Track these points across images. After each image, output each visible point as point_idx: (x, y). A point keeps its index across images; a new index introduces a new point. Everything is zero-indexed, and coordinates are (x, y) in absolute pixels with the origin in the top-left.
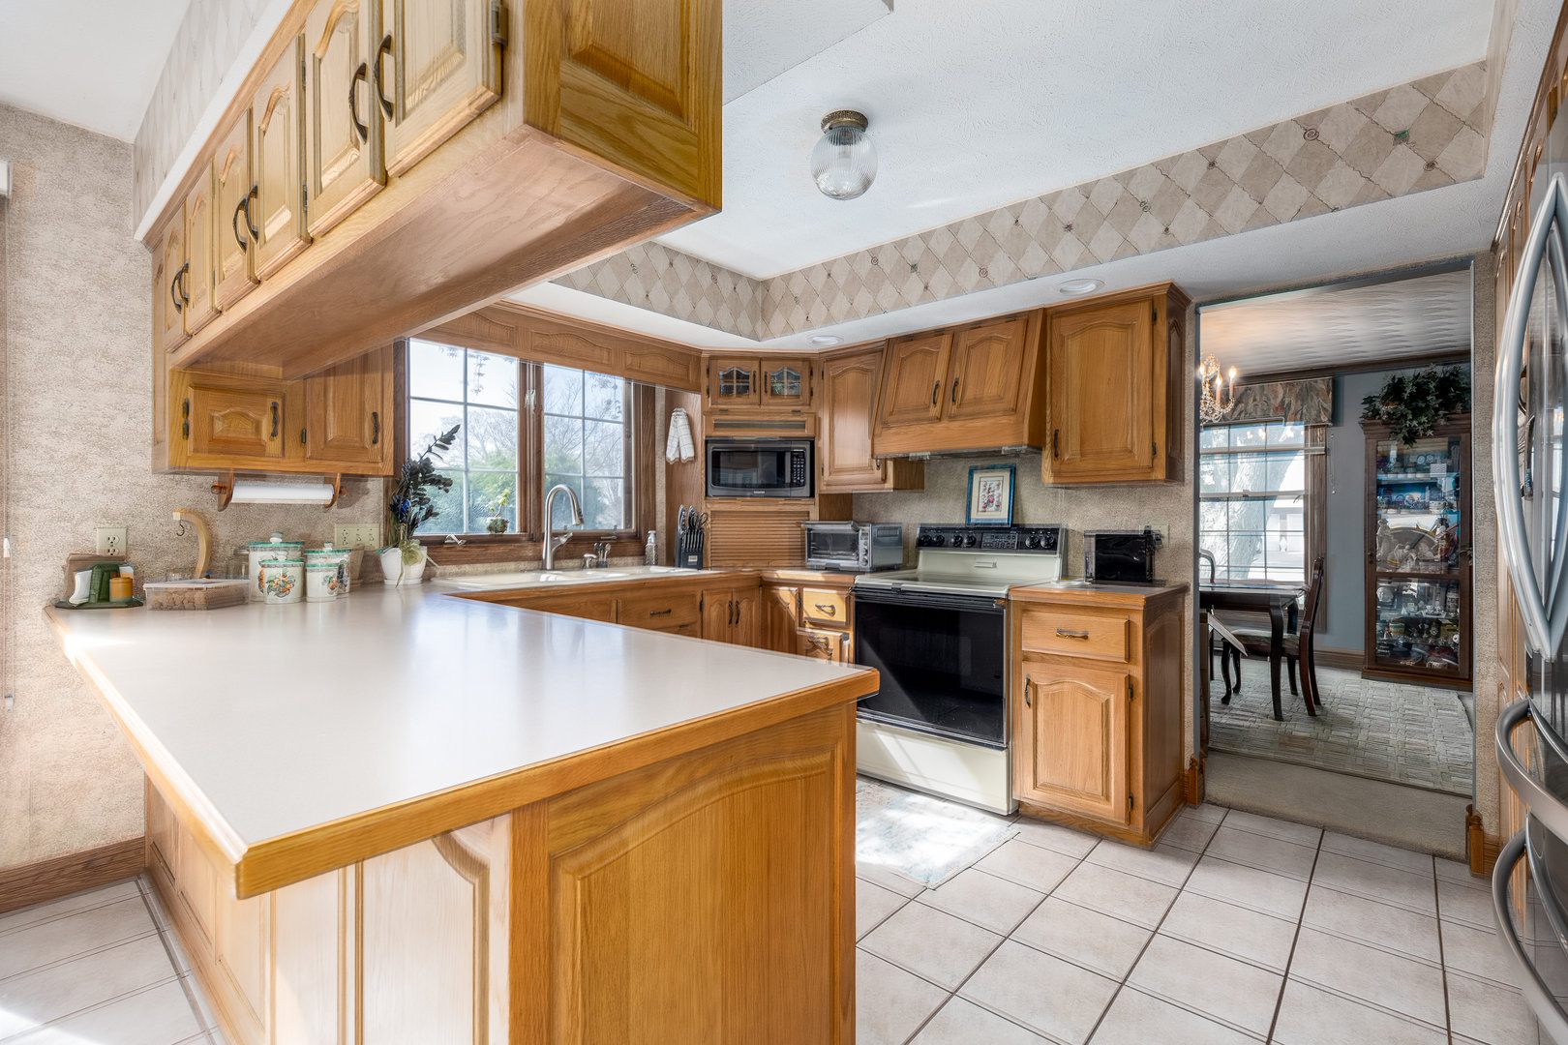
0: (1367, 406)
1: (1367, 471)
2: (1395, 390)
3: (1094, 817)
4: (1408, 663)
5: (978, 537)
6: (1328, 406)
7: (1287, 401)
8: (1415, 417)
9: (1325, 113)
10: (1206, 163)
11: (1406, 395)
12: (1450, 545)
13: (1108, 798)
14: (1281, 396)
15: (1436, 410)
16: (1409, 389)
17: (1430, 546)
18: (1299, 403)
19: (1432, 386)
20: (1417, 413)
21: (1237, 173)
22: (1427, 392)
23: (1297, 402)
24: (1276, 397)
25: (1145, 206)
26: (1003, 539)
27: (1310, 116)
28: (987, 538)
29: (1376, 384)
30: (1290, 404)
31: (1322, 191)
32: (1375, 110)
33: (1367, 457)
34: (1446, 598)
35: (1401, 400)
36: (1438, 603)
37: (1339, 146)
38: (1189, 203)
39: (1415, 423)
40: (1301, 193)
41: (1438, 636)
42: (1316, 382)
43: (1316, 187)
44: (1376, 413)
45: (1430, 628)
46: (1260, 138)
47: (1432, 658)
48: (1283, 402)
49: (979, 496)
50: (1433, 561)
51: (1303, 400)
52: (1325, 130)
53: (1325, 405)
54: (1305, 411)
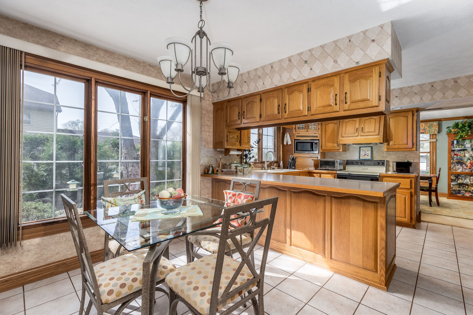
0: (448, 129)
1: (449, 146)
2: (457, 125)
3: (401, 221)
4: (460, 195)
5: (363, 162)
6: (437, 129)
7: (426, 127)
8: (462, 133)
9: (459, 78)
10: (431, 86)
11: (459, 127)
12: (471, 165)
13: (405, 218)
14: (424, 126)
15: (468, 131)
16: (460, 125)
17: (465, 165)
18: (429, 128)
19: (467, 124)
20: (463, 131)
21: (438, 88)
22: (465, 126)
23: (428, 128)
24: (422, 127)
25: (416, 93)
26: (369, 162)
27: (456, 78)
28: (366, 163)
29: (451, 123)
30: (426, 129)
31: (458, 93)
32: (470, 78)
33: (449, 143)
34: (470, 178)
35: (458, 128)
36: (468, 179)
37: (462, 85)
38: (427, 93)
39: (462, 134)
40: (454, 94)
41: (468, 188)
42: (434, 123)
43: (457, 92)
44: (451, 131)
45: (466, 186)
46: (444, 82)
47: (466, 194)
48: (424, 128)
49: (362, 153)
50: (467, 169)
51: (430, 128)
52: (459, 81)
53: (436, 129)
54: (430, 130)
